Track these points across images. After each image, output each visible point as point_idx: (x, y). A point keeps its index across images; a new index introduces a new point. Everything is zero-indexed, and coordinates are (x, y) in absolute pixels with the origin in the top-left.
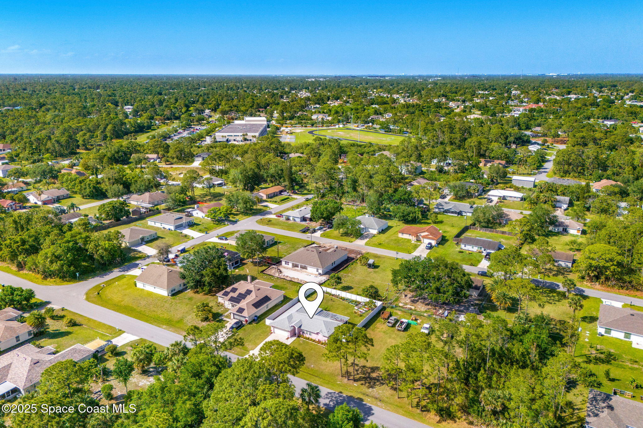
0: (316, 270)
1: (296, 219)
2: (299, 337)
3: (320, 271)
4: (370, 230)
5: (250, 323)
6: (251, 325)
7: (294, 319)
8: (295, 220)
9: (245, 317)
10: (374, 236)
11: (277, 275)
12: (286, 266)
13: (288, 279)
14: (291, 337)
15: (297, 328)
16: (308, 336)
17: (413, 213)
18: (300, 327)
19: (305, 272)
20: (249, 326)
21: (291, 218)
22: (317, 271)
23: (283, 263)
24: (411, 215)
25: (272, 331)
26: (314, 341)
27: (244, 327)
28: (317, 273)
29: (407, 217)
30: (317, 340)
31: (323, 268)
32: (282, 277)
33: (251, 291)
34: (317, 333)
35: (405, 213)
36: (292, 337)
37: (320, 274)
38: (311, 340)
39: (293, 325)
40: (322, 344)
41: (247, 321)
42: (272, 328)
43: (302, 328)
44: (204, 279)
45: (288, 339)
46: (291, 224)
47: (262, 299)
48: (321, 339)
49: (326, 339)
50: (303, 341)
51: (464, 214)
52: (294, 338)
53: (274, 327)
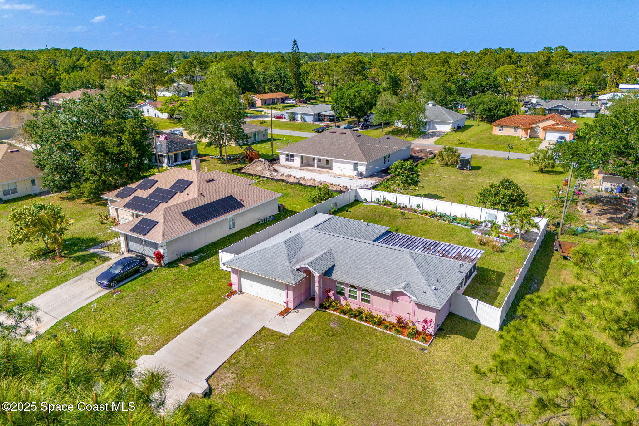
0: (351, 166)
1: (307, 118)
2: (323, 307)
3: (362, 169)
4: (437, 126)
5: (170, 265)
6: (174, 270)
7: (305, 250)
8: (304, 120)
9: (155, 246)
10: (447, 134)
11: (267, 174)
12: (289, 163)
13: (291, 180)
14: (297, 307)
15: (317, 275)
16: (355, 304)
17: (506, 104)
18: (329, 272)
19: (329, 173)
20: (166, 271)
21: (299, 118)
22: (355, 169)
23: (282, 158)
24: (503, 107)
25: (235, 288)
26: (381, 322)
27: (150, 275)
28: (355, 173)
29: (495, 111)
30: (394, 320)
31: (367, 161)
32: (278, 177)
33: (189, 183)
34: (394, 296)
35: (493, 104)
36: (299, 306)
37: (361, 174)
38: (370, 318)
39: (304, 264)
40: (416, 334)
41: (159, 257)
42: (234, 278)
43: (335, 276)
44: (80, 163)
45: (285, 312)
46: (298, 124)
47: (218, 202)
48: (406, 317)
49: (432, 316)
50: (342, 323)
51: (580, 115)
52: (307, 312)
53: (240, 274)
